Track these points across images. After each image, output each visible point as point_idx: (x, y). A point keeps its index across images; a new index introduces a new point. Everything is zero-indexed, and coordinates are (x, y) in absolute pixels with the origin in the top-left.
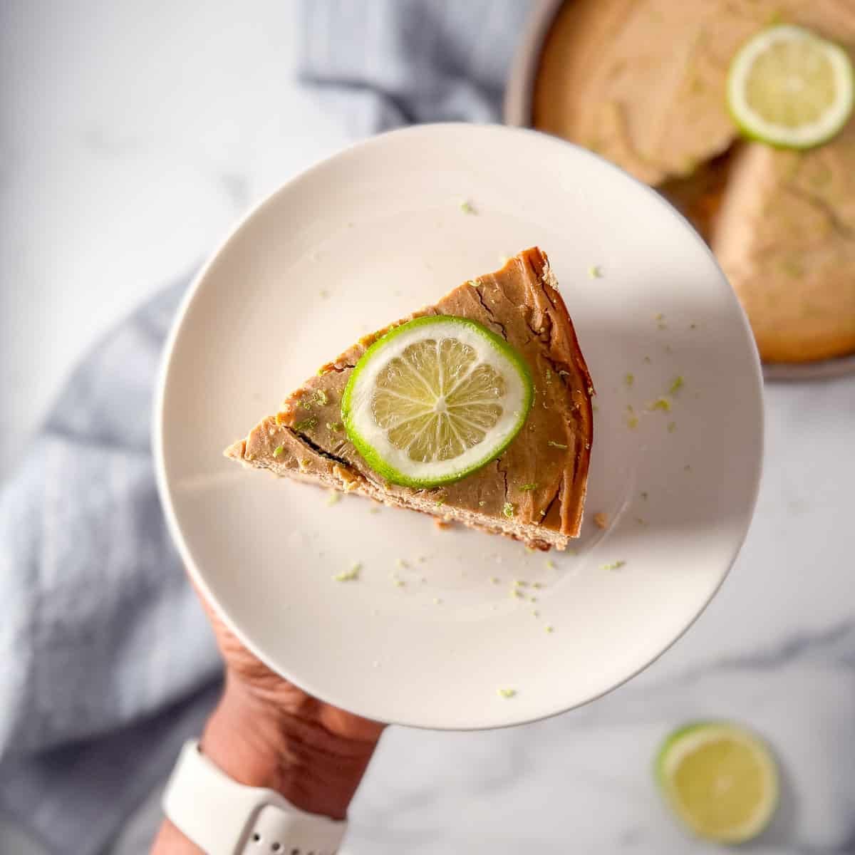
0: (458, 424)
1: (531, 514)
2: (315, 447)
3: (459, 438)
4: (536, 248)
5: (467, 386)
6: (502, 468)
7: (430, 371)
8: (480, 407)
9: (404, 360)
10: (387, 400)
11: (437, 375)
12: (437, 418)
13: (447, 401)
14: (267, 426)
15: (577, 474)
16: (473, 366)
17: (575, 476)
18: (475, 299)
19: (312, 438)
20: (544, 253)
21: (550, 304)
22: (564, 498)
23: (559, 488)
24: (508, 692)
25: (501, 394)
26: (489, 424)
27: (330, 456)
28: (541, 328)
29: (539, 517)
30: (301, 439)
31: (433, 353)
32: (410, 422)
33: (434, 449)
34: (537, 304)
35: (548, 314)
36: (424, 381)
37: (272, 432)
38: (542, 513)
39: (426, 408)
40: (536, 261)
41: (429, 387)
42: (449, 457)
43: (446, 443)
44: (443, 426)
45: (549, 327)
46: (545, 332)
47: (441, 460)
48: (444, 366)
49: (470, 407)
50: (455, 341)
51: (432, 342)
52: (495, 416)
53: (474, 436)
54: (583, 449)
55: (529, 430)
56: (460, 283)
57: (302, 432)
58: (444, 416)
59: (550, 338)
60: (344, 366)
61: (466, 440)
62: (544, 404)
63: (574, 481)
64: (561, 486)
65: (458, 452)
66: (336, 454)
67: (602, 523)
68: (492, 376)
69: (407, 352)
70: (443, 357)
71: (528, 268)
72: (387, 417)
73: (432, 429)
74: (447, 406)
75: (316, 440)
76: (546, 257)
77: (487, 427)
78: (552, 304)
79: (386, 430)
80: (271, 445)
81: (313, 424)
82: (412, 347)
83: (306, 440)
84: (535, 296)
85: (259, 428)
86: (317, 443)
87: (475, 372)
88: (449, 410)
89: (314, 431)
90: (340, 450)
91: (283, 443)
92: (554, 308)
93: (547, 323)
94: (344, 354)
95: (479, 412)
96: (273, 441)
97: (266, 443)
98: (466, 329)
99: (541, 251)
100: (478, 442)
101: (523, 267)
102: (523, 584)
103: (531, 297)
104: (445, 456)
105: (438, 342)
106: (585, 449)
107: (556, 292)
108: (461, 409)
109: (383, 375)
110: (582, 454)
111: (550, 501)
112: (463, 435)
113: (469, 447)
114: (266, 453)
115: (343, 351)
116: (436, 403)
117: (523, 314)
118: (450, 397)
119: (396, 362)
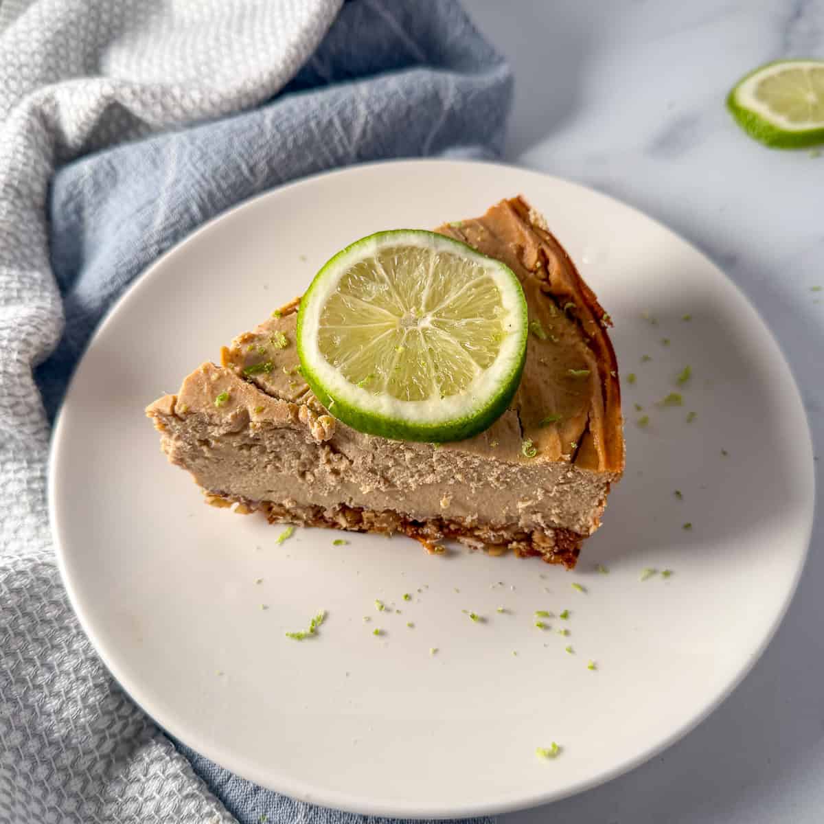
1: (559, 448)
14: (207, 371)
15: (608, 403)
17: (605, 405)
19: (267, 384)
21: (543, 241)
23: (589, 419)
27: (292, 402)
28: (536, 263)
29: (570, 451)
30: (252, 385)
34: (529, 242)
35: (542, 249)
37: (214, 377)
38: (574, 446)
40: (519, 207)
45: (546, 263)
46: (541, 266)
54: (609, 377)
55: (540, 363)
57: (254, 377)
59: (548, 273)
62: (553, 337)
63: (605, 410)
64: (590, 415)
71: (513, 213)
75: (272, 385)
78: (545, 240)
80: (212, 392)
81: (268, 367)
83: (259, 386)
84: (526, 234)
85: (197, 374)
89: (269, 375)
90: (305, 396)
91: (229, 388)
92: (548, 244)
93: (542, 258)
96: (214, 389)
97: (205, 390)
101: (507, 212)
103: (522, 235)
106: (612, 377)
107: (547, 231)
110: (608, 381)
111: (579, 434)
114: (205, 403)
117: (515, 252)
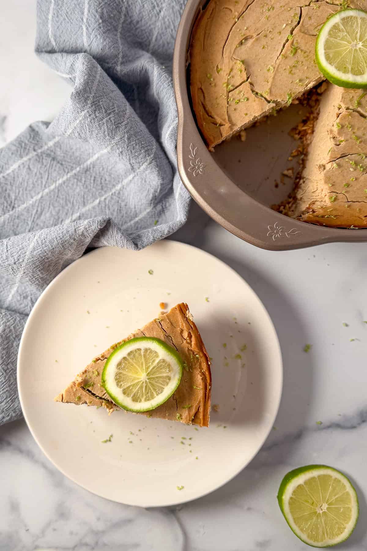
0: (152, 385)
1: (188, 418)
2: (94, 394)
3: (153, 391)
4: (183, 303)
5: (155, 369)
6: (174, 398)
7: (139, 362)
8: (160, 377)
9: (128, 357)
10: (121, 375)
11: (142, 364)
12: (143, 382)
13: (147, 375)
14: (72, 387)
15: (206, 400)
16: (157, 361)
18: (159, 327)
19: (92, 391)
20: (186, 304)
21: (190, 327)
22: (201, 410)
23: (199, 406)
24: (181, 487)
25: (170, 371)
26: (165, 384)
27: (101, 398)
28: (187, 337)
29: (191, 419)
30: (87, 391)
31: (140, 354)
32: (131, 385)
33: (142, 397)
34: (185, 328)
35: (190, 332)
36: (137, 367)
37: (74, 390)
38: (193, 418)
39: (138, 379)
40: (183, 308)
41: (139, 369)
42: (148, 400)
43: (148, 393)
44: (146, 387)
46: (189, 339)
47: (146, 401)
48: (145, 360)
49: (157, 377)
50: (150, 349)
51: (139, 350)
52: (168, 380)
53: (159, 390)
55: (185, 381)
56: (152, 320)
57: (87, 388)
58: (146, 381)
59: (191, 341)
60: (104, 358)
61: (156, 392)
63: (205, 402)
65: (153, 397)
66: (103, 397)
67: (217, 410)
68: (166, 364)
69: (129, 354)
70: (145, 356)
71: (180, 312)
72: (122, 383)
73: (141, 387)
74: (147, 377)
75: (94, 391)
76: (187, 306)
77: (164, 385)
78: (191, 327)
79: (122, 389)
81: (92, 385)
82: (131, 352)
83: (90, 392)
84: (184, 324)
85: (69, 388)
86: (95, 393)
87: (158, 363)
88: (148, 379)
89: (93, 387)
90: (105, 395)
91: (80, 394)
92: (192, 329)
93: (190, 336)
94: (104, 353)
95: (161, 379)
96: (75, 394)
97: (72, 395)
98: (154, 343)
99: (185, 303)
100: (161, 393)
101: (178, 312)
102: (184, 438)
103: (182, 325)
104: (148, 399)
105: (142, 350)
106: (209, 388)
107: (192, 322)
108: (153, 378)
109: (119, 364)
110: (207, 391)
111: (195, 412)
112: (155, 390)
113: (157, 395)
114: (72, 399)
115: (103, 351)
116: (142, 376)
117: (179, 332)
118: (148, 373)
119: (124, 358)
